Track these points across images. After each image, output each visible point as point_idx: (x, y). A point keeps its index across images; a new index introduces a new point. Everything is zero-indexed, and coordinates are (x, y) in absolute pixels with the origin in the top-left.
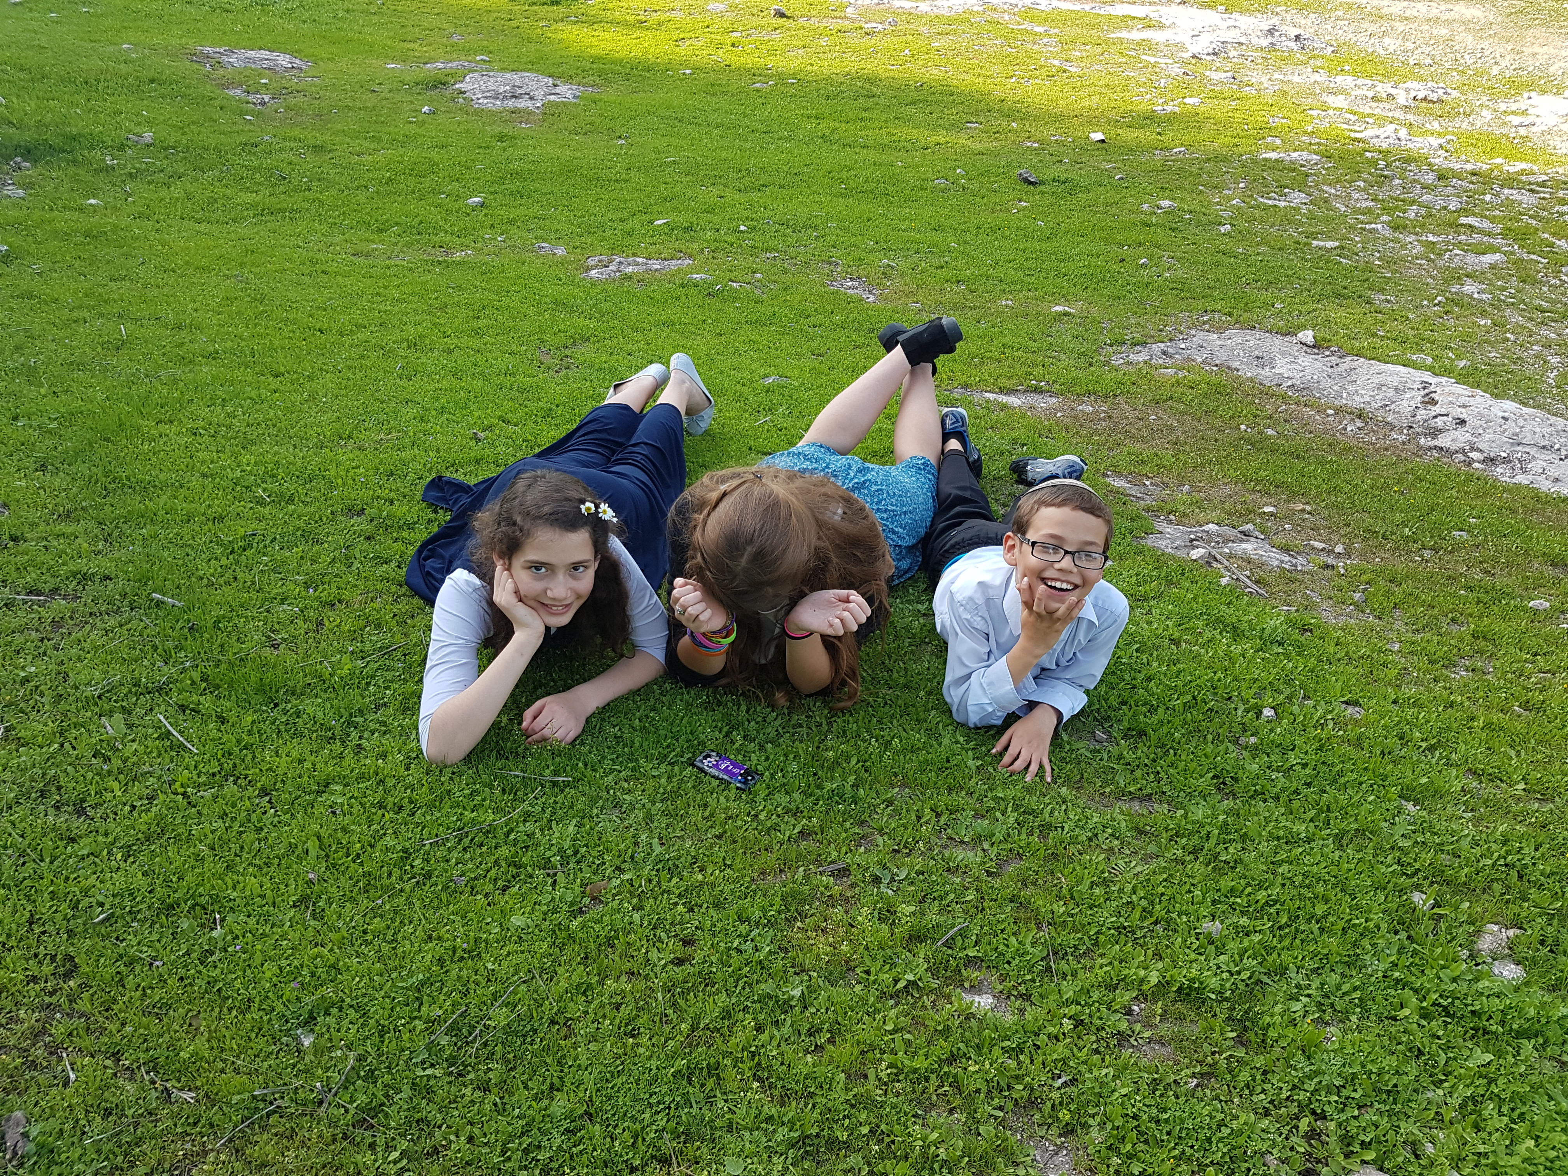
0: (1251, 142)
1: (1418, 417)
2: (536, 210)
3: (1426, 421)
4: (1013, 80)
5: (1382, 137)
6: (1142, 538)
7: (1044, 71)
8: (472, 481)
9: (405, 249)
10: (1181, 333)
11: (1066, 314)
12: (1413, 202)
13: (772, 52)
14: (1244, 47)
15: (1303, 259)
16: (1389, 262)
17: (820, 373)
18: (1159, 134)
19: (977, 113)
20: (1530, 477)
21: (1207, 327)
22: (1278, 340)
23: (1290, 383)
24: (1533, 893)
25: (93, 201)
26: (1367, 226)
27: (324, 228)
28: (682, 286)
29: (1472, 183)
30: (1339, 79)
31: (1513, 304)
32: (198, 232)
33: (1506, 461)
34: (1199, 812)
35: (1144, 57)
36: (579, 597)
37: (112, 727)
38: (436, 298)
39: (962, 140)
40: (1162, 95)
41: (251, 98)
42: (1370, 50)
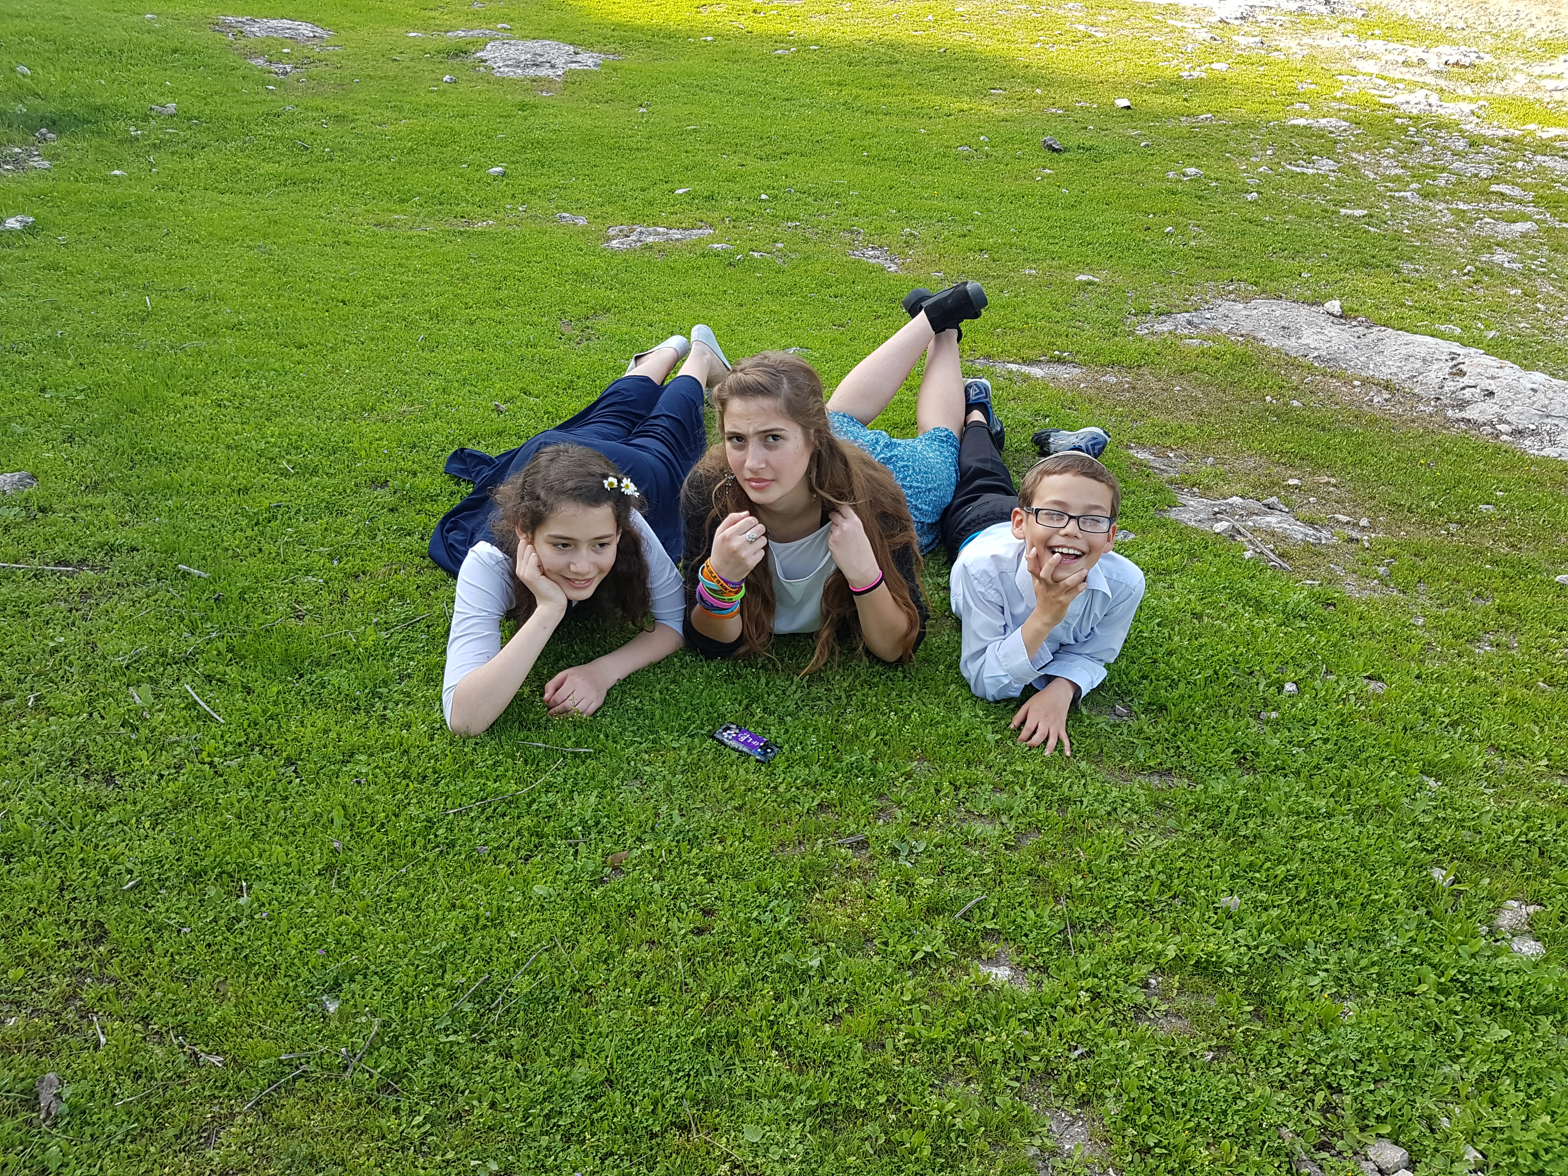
0: (1279, 108)
1: (1446, 388)
2: (557, 179)
3: (1453, 392)
4: (1038, 45)
5: (1412, 103)
6: (1165, 511)
7: (1069, 37)
8: (494, 453)
9: (427, 219)
10: (1207, 303)
11: (1090, 283)
12: (1443, 170)
13: (795, 18)
14: (1273, 11)
15: (1331, 227)
16: (1418, 231)
17: (841, 344)
18: (1186, 100)
19: (1001, 79)
20: (1559, 450)
21: (1233, 296)
22: (1304, 310)
23: (1316, 354)
24: (1555, 870)
25: (117, 172)
26: (1397, 194)
27: (347, 198)
28: (703, 255)
29: (1504, 149)
30: (1370, 43)
31: (1544, 273)
32: (222, 203)
33: (1534, 433)
34: (1219, 787)
35: (1170, 22)
36: (601, 571)
37: (141, 696)
38: (458, 269)
39: (986, 106)
40: (1189, 60)
41: (273, 68)
42: (1401, 14)
